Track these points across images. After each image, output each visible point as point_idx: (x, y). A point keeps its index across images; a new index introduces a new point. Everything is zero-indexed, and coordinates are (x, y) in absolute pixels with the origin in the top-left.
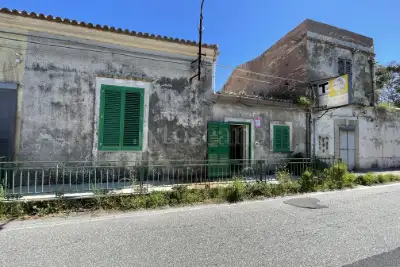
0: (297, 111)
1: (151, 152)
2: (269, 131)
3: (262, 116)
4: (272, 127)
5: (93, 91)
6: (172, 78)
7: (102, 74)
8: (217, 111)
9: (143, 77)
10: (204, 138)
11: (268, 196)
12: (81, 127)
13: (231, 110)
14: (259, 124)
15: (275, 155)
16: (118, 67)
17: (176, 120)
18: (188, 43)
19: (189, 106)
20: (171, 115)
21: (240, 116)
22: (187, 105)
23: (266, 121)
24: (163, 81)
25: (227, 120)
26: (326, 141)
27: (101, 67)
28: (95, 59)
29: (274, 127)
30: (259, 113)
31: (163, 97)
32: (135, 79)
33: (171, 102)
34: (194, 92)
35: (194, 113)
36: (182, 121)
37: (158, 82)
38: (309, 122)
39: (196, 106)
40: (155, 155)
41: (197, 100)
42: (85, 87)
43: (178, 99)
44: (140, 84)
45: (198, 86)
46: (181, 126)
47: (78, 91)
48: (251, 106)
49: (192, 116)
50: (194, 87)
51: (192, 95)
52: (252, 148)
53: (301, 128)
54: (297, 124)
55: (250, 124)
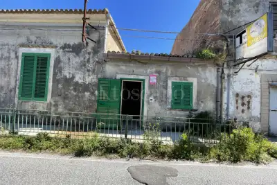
0: (205, 66)
1: (53, 103)
2: (166, 87)
3: (159, 72)
4: (170, 83)
5: (17, 57)
6: (72, 43)
7: (23, 45)
8: (110, 70)
9: (51, 45)
10: (96, 92)
11: (122, 156)
12: (9, 83)
13: (124, 68)
14: (154, 80)
15: (174, 112)
16: (33, 38)
17: (73, 77)
18: (76, 12)
19: (85, 65)
20: (70, 73)
21: (133, 73)
22: (83, 65)
23: (163, 77)
24: (65, 47)
25: (119, 77)
26: (246, 99)
27: (23, 40)
28: (19, 35)
29: (173, 83)
30: (154, 70)
31: (64, 59)
32: (44, 47)
33: (71, 63)
34: (89, 53)
35: (88, 71)
36: (79, 78)
37: (60, 48)
38: (221, 77)
39: (91, 66)
40: (56, 105)
41: (91, 60)
42: (13, 55)
43: (75, 60)
44: (48, 51)
45: (94, 49)
46: (77, 82)
47: (9, 58)
48: (145, 64)
49: (87, 73)
50: (89, 49)
51: (87, 56)
52: (145, 103)
53: (209, 85)
54: (203, 81)
55: (144, 80)
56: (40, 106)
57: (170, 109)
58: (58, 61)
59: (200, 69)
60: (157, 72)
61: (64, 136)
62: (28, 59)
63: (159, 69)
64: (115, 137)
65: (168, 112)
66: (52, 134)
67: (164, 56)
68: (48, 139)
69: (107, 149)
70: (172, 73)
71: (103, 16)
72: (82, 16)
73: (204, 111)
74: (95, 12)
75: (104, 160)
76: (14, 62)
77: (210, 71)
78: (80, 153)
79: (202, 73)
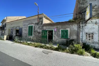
3: (57, 28)
4: (60, 30)
6: (37, 23)
7: (29, 24)
8: (45, 28)
9: (33, 24)
12: (27, 32)
13: (48, 27)
14: (56, 30)
17: (37, 31)
18: (36, 16)
21: (50, 28)
22: (39, 27)
23: (58, 29)
24: (35, 24)
25: (47, 30)
27: (29, 23)
28: (28, 22)
29: (61, 30)
30: (56, 27)
31: (35, 26)
32: (32, 24)
33: (37, 27)
39: (40, 28)
40: (34, 37)
45: (41, 23)
47: (26, 27)
50: (40, 24)
51: (40, 25)
52: (53, 36)
53: (74, 30)
54: (72, 29)
55: (53, 30)
56: (32, 37)
57: (61, 38)
58: (34, 27)
59: (71, 25)
60: (56, 28)
61: (34, 43)
62: (29, 27)
63: (57, 27)
64: (43, 44)
65: (60, 39)
66: (32, 43)
67: (58, 23)
68: (31, 44)
69: (41, 46)
70: (61, 27)
71: (43, 15)
72: (37, 16)
73: (72, 39)
74: (41, 14)
75: (40, 49)
76: (27, 28)
77: (75, 26)
78: (36, 47)
79: (72, 27)
